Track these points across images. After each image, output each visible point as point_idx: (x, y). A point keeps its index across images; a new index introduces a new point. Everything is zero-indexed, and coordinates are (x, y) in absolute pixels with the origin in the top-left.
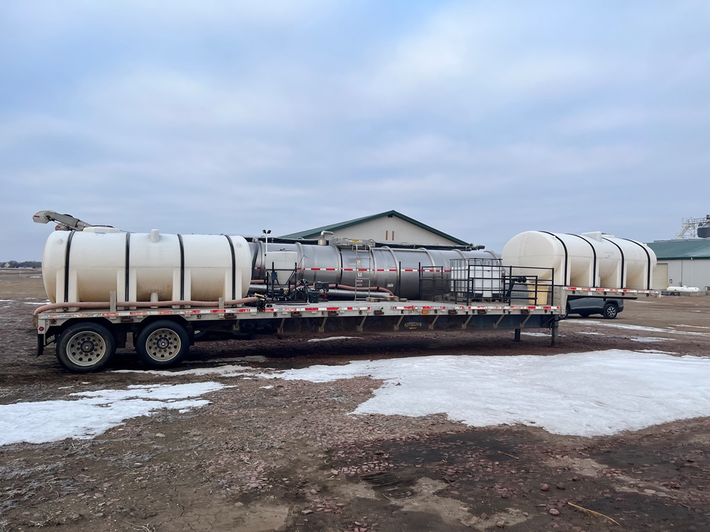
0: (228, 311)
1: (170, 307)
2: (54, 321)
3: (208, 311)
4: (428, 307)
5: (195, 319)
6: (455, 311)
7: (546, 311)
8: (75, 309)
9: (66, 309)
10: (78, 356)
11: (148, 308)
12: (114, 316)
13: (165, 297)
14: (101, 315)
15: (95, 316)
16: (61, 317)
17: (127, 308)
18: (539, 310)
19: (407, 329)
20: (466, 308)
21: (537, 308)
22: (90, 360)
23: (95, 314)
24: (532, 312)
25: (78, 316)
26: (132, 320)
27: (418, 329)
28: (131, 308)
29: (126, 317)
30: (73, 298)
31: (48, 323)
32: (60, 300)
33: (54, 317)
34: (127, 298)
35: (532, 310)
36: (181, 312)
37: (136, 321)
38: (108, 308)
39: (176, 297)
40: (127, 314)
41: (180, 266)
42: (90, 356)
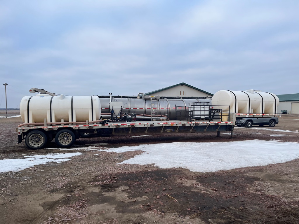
0: (90, 125)
1: (68, 124)
2: (24, 130)
3: (82, 126)
4: (173, 123)
5: (77, 128)
6: (185, 124)
7: (226, 124)
8: (32, 125)
9: (28, 125)
10: (34, 143)
11: (60, 125)
12: (46, 128)
13: (66, 120)
14: (41, 128)
15: (39, 128)
16: (26, 129)
17: (51, 125)
18: (223, 123)
19: (166, 132)
20: (190, 123)
21: (222, 122)
22: (38, 144)
23: (39, 127)
24: (220, 124)
25: (32, 128)
26: (53, 129)
27: (171, 132)
28: (52, 125)
29: (51, 128)
30: (31, 121)
31: (22, 131)
32: (26, 122)
33: (24, 129)
34: (51, 121)
35: (219, 123)
36: (72, 126)
37: (54, 130)
38: (43, 125)
39: (70, 120)
40: (51, 127)
41: (71, 108)
42: (38, 143)
